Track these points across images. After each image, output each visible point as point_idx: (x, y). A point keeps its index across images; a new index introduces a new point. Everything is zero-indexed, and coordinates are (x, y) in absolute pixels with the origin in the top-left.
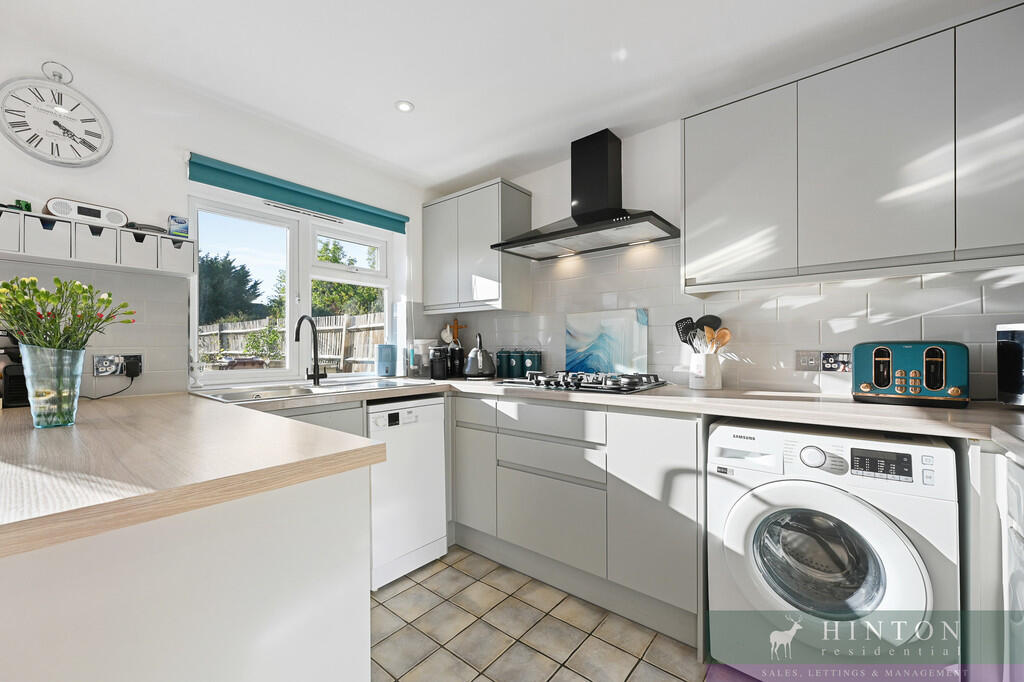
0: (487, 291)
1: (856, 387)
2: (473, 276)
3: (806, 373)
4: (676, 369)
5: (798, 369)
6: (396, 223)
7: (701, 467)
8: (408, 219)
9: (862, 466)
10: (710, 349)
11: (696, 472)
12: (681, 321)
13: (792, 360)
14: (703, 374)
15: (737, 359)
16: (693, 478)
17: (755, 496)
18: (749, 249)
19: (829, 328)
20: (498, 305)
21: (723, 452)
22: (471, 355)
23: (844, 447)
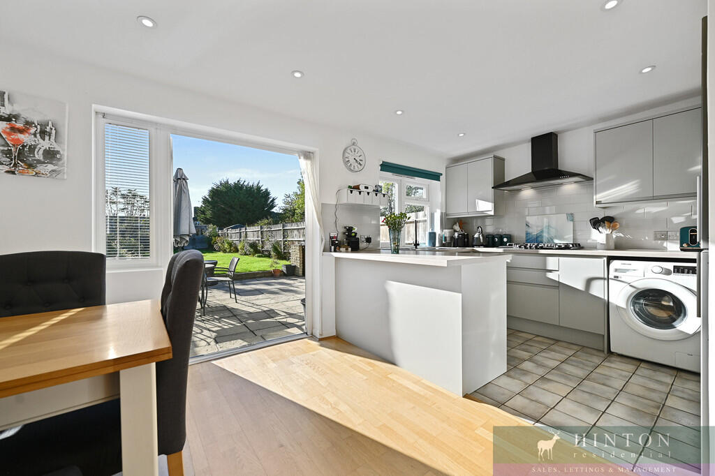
0: (486, 207)
1: (681, 246)
2: (477, 200)
3: (659, 242)
4: (589, 241)
5: (655, 240)
6: (435, 176)
7: (606, 276)
8: (442, 174)
9: (678, 272)
10: (608, 231)
11: (604, 279)
12: (593, 219)
13: (652, 236)
14: (605, 243)
15: (623, 236)
16: (602, 281)
17: (631, 286)
18: (628, 189)
19: (672, 221)
20: (492, 213)
21: (616, 270)
22: (476, 236)
23: (670, 266)
